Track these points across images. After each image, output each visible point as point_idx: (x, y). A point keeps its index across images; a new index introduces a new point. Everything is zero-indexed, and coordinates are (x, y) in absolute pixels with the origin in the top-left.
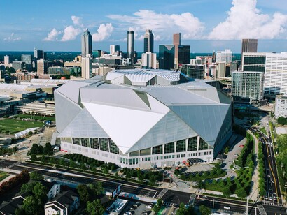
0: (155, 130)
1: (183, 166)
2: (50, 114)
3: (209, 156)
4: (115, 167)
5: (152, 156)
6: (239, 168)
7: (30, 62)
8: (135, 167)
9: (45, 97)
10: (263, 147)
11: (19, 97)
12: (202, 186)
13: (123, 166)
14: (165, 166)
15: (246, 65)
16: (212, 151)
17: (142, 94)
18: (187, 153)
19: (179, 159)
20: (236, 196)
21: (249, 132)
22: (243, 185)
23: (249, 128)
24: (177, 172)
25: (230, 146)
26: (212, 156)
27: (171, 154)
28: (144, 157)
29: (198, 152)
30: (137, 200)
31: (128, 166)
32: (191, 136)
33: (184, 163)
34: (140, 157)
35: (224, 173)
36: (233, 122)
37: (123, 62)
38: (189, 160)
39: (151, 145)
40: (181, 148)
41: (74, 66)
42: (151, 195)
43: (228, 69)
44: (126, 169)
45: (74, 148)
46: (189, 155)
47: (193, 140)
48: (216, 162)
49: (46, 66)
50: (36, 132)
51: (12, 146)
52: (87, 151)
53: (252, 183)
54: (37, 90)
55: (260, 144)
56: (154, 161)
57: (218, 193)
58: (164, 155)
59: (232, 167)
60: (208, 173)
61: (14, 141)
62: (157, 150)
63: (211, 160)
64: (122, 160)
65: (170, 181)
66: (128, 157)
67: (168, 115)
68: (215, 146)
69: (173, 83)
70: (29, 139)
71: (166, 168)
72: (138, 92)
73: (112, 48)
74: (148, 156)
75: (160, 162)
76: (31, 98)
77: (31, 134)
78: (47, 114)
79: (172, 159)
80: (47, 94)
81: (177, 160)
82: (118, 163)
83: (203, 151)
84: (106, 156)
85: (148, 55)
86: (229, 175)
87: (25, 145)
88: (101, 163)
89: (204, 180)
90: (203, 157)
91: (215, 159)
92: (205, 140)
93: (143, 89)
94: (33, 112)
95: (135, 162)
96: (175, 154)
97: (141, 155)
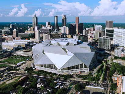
0: (69, 61)
1: (78, 73)
2: (26, 56)
3: (87, 70)
4: (56, 74)
5: (68, 70)
6: (97, 74)
7: (8, 30)
8: (63, 74)
9: (22, 49)
10: (107, 67)
11: (12, 49)
12: (84, 79)
13: (58, 74)
14: (73, 73)
15: (107, 33)
16: (88, 68)
17: (64, 49)
18: (80, 69)
19: (77, 71)
20: (94, 82)
21: (103, 62)
22: (97, 79)
23: (103, 61)
24: (76, 75)
25: (95, 67)
26: (88, 70)
27: (75, 70)
28: (66, 70)
29: (83, 69)
30: (64, 83)
31: (60, 74)
32: (81, 63)
33: (79, 72)
34: (64, 71)
35: (92, 75)
36: (97, 58)
37: (53, 31)
38: (80, 72)
39: (68, 67)
40: (78, 67)
41: (30, 33)
42: (68, 82)
43: (100, 34)
44: (59, 75)
45: (41, 68)
46: (80, 70)
47: (82, 65)
48: (90, 72)
49: (17, 33)
50: (24, 63)
51: (18, 68)
52: (46, 69)
53: (100, 78)
54: (19, 45)
55: (106, 66)
56: (69, 72)
57: (89, 81)
58: (72, 70)
59: (95, 73)
60: (86, 76)
61: (18, 66)
62: (70, 68)
63: (88, 72)
64: (58, 72)
65: (74, 78)
66: (60, 71)
67: (73, 56)
68: (89, 66)
69: (75, 45)
70: (22, 66)
71: (73, 74)
72: (63, 49)
73: (47, 23)
74: (67, 70)
75: (71, 72)
76: (17, 49)
77: (22, 64)
78: (25, 56)
79: (75, 71)
80: (23, 47)
81: (76, 72)
82: (57, 73)
83: (85, 68)
84: (53, 70)
85: (64, 28)
86: (93, 76)
87: (22, 68)
88: (51, 73)
89: (85, 77)
90: (85, 71)
91: (89, 71)
92: (86, 64)
93: (65, 47)
94: (19, 55)
95: (62, 72)
96: (76, 69)
97: (65, 70)
